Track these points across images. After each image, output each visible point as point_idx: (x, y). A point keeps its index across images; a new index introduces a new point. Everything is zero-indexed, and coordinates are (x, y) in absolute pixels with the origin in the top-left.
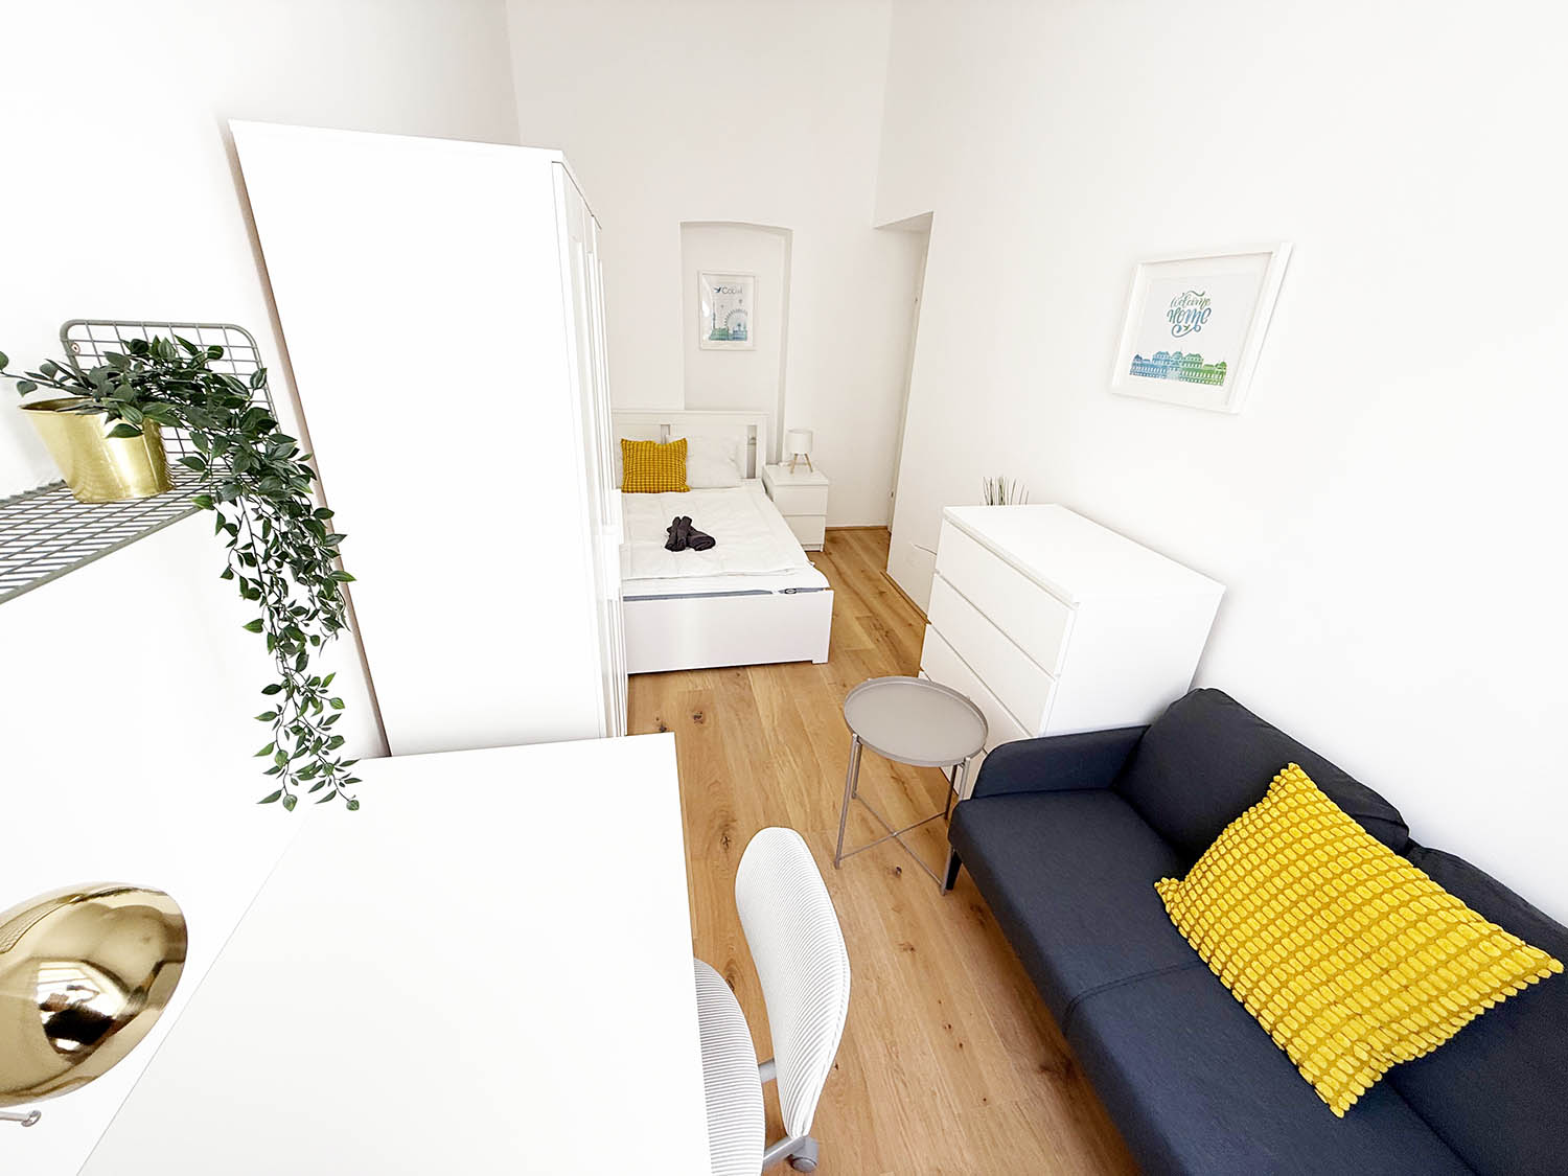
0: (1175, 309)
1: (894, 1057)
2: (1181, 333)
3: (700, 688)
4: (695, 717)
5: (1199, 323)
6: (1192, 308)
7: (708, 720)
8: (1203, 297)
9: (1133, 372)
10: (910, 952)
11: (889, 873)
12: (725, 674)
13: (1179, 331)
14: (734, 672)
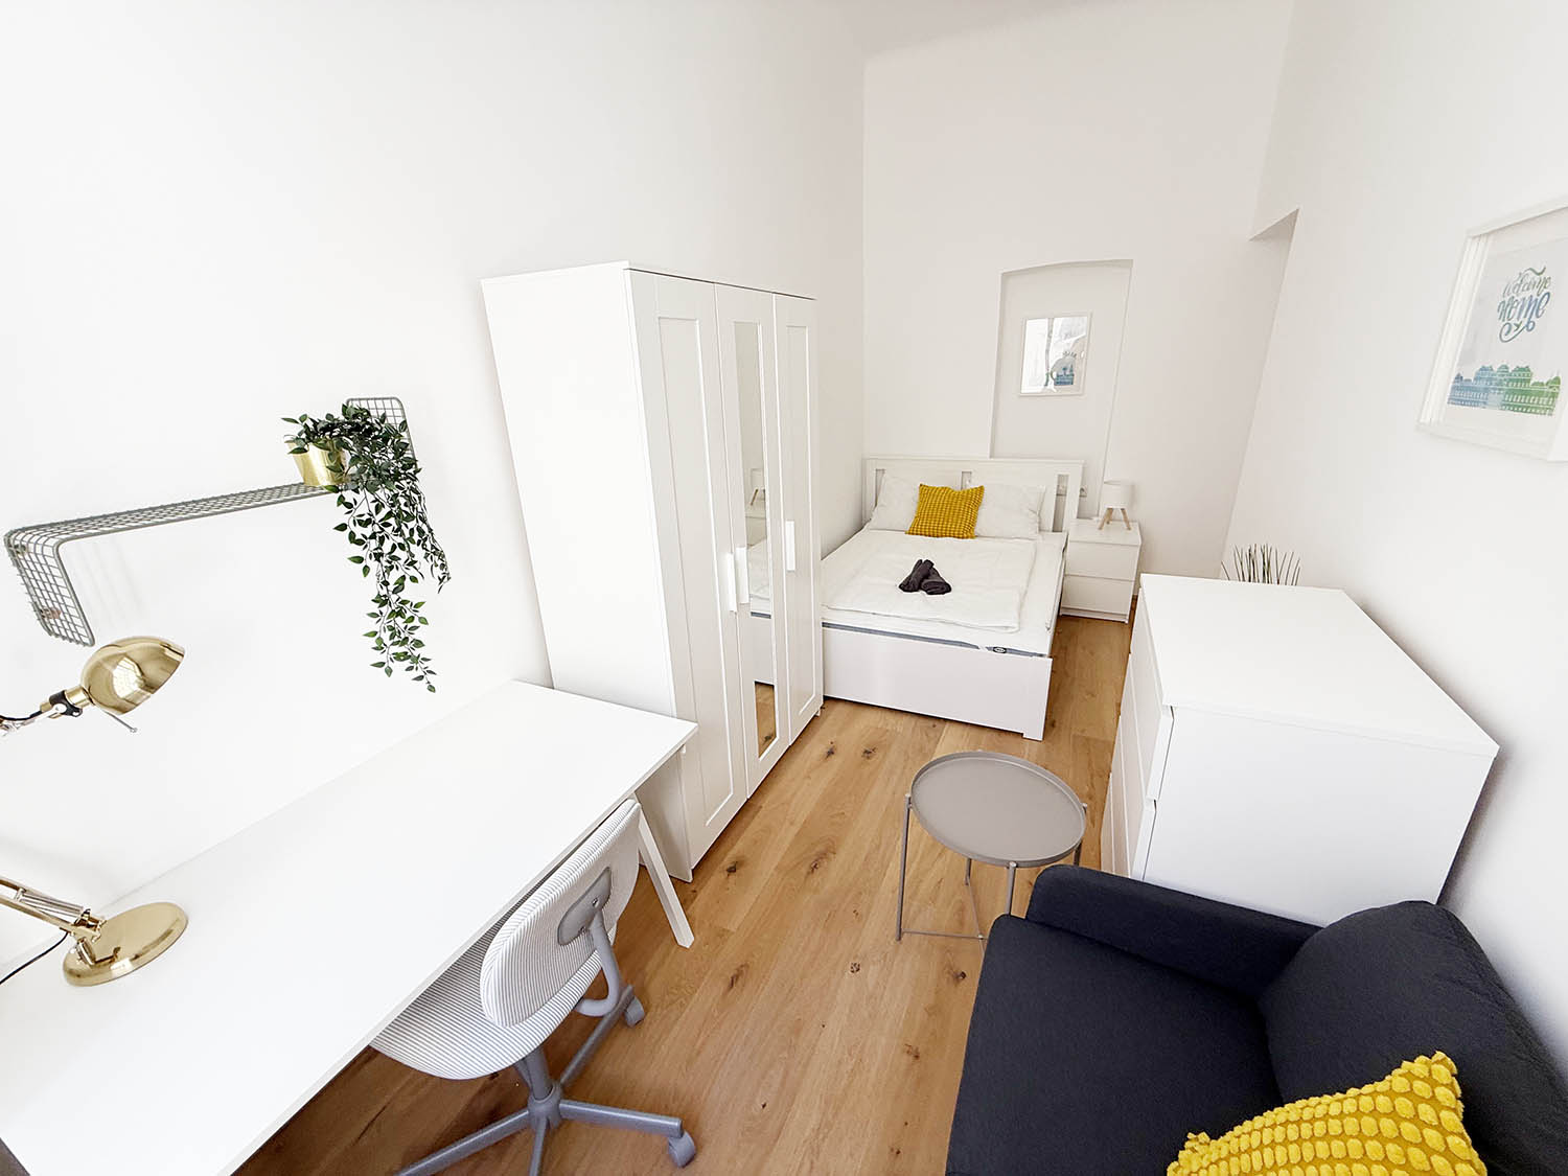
0: (1507, 299)
1: (821, 1136)
2: (1510, 336)
3: (889, 728)
4: (866, 752)
5: (1534, 318)
6: (1527, 295)
7: (873, 759)
8: (1542, 276)
9: (1454, 400)
10: (911, 1058)
11: (949, 973)
12: (922, 721)
13: (1510, 331)
14: (931, 723)
